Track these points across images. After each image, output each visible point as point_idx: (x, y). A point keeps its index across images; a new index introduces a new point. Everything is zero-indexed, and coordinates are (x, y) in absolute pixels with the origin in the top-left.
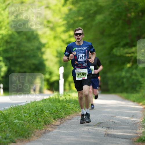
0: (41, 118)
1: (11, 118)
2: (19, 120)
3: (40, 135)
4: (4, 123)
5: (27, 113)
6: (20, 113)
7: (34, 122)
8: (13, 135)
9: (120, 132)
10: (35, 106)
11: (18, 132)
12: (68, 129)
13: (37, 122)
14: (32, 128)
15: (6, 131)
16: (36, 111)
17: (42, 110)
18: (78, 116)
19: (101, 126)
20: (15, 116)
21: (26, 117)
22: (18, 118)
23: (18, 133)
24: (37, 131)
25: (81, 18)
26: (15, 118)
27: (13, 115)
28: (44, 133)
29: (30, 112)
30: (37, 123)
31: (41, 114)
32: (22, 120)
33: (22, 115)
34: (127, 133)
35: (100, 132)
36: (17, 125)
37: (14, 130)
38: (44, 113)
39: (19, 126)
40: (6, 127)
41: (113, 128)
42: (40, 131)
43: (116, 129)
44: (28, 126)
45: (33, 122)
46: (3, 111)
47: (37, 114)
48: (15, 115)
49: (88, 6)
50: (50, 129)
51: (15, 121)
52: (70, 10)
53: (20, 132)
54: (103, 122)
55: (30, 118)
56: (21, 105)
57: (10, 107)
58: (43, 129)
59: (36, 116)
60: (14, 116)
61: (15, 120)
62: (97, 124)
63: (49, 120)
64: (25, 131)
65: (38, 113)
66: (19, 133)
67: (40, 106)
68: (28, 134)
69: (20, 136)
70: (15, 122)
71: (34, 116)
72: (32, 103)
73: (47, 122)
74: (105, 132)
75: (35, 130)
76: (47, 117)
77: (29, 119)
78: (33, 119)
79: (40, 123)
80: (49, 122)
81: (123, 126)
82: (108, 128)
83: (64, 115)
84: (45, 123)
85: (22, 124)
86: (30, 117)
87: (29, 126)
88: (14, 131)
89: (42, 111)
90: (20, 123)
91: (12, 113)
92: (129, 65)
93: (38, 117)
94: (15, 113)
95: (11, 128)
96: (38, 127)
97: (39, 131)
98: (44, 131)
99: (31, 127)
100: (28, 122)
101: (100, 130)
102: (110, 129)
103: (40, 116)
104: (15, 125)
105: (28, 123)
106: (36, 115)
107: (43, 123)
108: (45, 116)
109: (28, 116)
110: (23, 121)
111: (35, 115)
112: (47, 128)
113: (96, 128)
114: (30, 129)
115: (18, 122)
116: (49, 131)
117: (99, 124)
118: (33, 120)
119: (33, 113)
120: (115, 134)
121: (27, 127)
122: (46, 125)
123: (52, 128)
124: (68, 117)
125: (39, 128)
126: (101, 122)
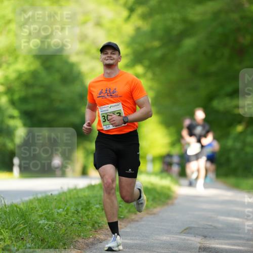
0: (86, 217)
1: (34, 217)
2: (48, 220)
3: (85, 246)
4: (22, 225)
5: (61, 208)
6: (50, 208)
7: (73, 223)
8: (37, 245)
9: (225, 244)
10: (76, 196)
11: (47, 240)
12: (134, 238)
13: (80, 224)
14: (71, 234)
15: (25, 238)
16: (77, 205)
17: (88, 203)
18: (151, 214)
19: (191, 234)
20: (40, 214)
21: (60, 214)
22: (46, 216)
23: (46, 243)
24: (80, 240)
25: (156, 44)
26: (41, 216)
27: (37, 211)
28: (93, 244)
29: (67, 206)
30: (79, 226)
31: (87, 210)
32: (53, 220)
33: (53, 211)
34: (238, 246)
35: (191, 244)
36: (45, 228)
37: (39, 237)
38: (92, 209)
39: (47, 231)
40: (25, 231)
41: (213, 237)
42: (86, 241)
43: (218, 239)
44: (63, 231)
45: (72, 225)
46: (20, 204)
47: (80, 209)
48: (40, 210)
49: (169, 23)
50: (102, 237)
51: (41, 222)
52: (138, 29)
53: (50, 241)
54: (196, 226)
55: (67, 217)
56: (51, 194)
57: (31, 197)
58: (90, 237)
59: (77, 214)
60: (38, 213)
61: (41, 220)
62: (185, 230)
63: (99, 221)
64: (59, 239)
65: (82, 209)
66: (48, 242)
67: (85, 196)
68: (64, 244)
69: (49, 247)
70: (40, 224)
71: (74, 213)
72: (70, 191)
73: (96, 226)
74: (200, 243)
75: (76, 239)
76: (97, 215)
77: (65, 219)
78: (73, 219)
79: (85, 225)
80: (100, 225)
81: (232, 235)
82: (205, 237)
83: (127, 212)
84: (93, 226)
85: (53, 226)
86: (67, 214)
87: (65, 230)
88: (38, 239)
89: (87, 206)
90: (50, 225)
91: (36, 208)
92: (240, 128)
93: (81, 215)
94: (41, 208)
95: (33, 233)
96: (81, 232)
97: (83, 240)
98: (91, 240)
99: (69, 232)
100: (64, 224)
101: (190, 240)
102: (208, 239)
103: (85, 213)
104: (42, 229)
105: (64, 226)
106: (78, 212)
107: (89, 227)
108: (94, 214)
109: (64, 213)
110: (55, 222)
111: (76, 212)
112: (97, 236)
113: (184, 237)
114: (67, 236)
115: (47, 224)
116: (101, 241)
117: (188, 230)
118: (71, 220)
119: (73, 209)
120: (218, 248)
121: (61, 233)
122: (95, 229)
123: (106, 235)
124: (133, 217)
125: (82, 234)
126: (192, 226)
